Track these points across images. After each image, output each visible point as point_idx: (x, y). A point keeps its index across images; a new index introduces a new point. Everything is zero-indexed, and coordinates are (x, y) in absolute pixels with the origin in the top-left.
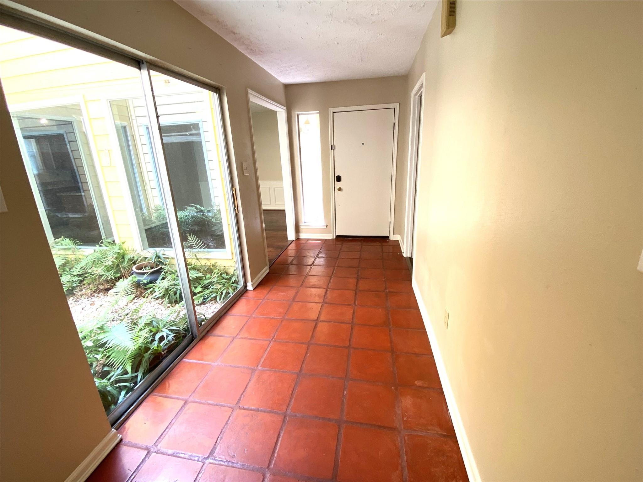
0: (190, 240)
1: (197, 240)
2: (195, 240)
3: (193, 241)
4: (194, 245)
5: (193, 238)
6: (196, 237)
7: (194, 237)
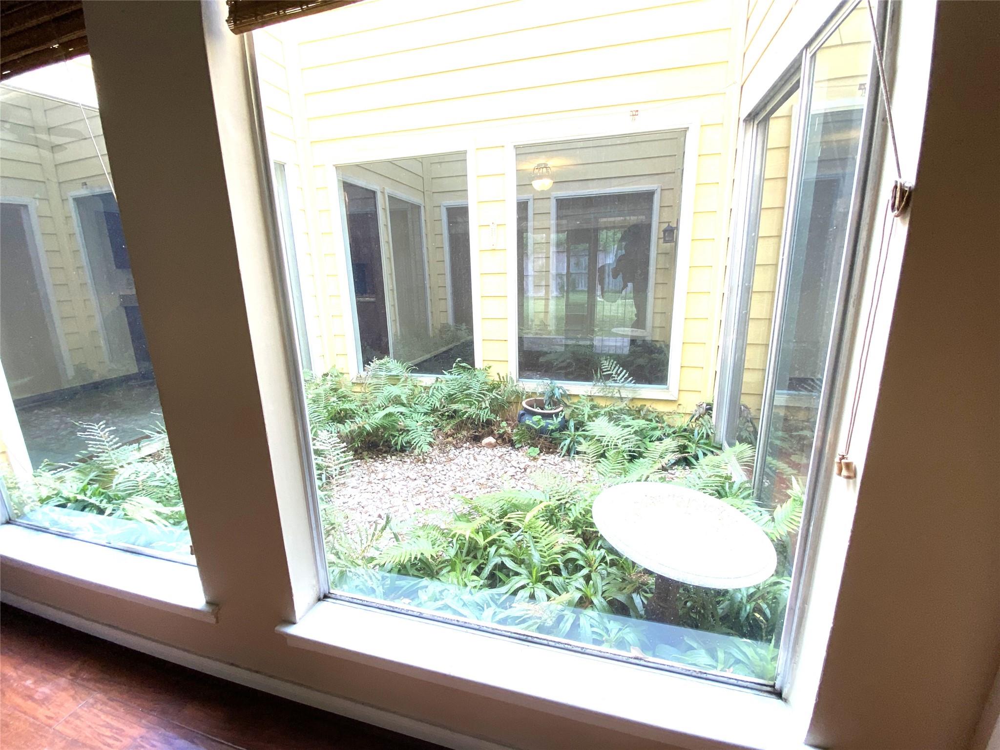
0: (607, 367)
1: (617, 368)
2: (615, 368)
3: (611, 368)
4: (614, 375)
5: (611, 364)
6: (615, 362)
7: (613, 363)
